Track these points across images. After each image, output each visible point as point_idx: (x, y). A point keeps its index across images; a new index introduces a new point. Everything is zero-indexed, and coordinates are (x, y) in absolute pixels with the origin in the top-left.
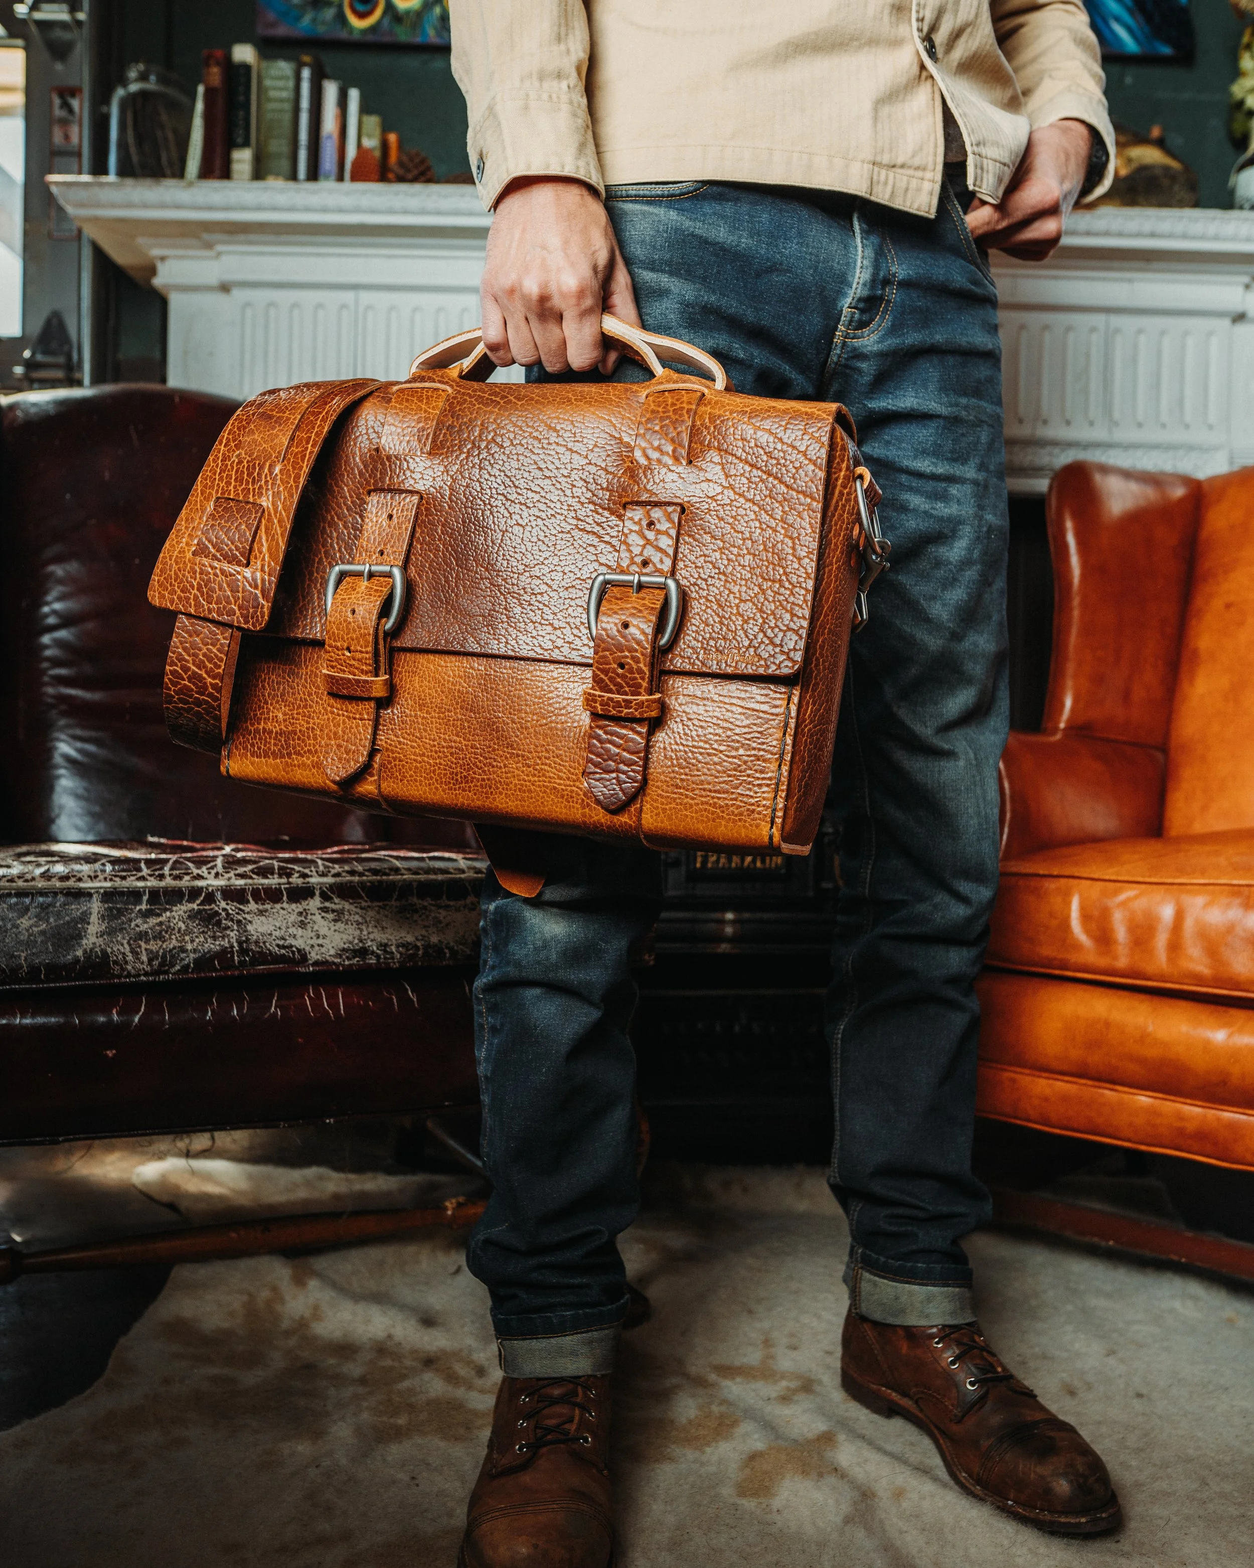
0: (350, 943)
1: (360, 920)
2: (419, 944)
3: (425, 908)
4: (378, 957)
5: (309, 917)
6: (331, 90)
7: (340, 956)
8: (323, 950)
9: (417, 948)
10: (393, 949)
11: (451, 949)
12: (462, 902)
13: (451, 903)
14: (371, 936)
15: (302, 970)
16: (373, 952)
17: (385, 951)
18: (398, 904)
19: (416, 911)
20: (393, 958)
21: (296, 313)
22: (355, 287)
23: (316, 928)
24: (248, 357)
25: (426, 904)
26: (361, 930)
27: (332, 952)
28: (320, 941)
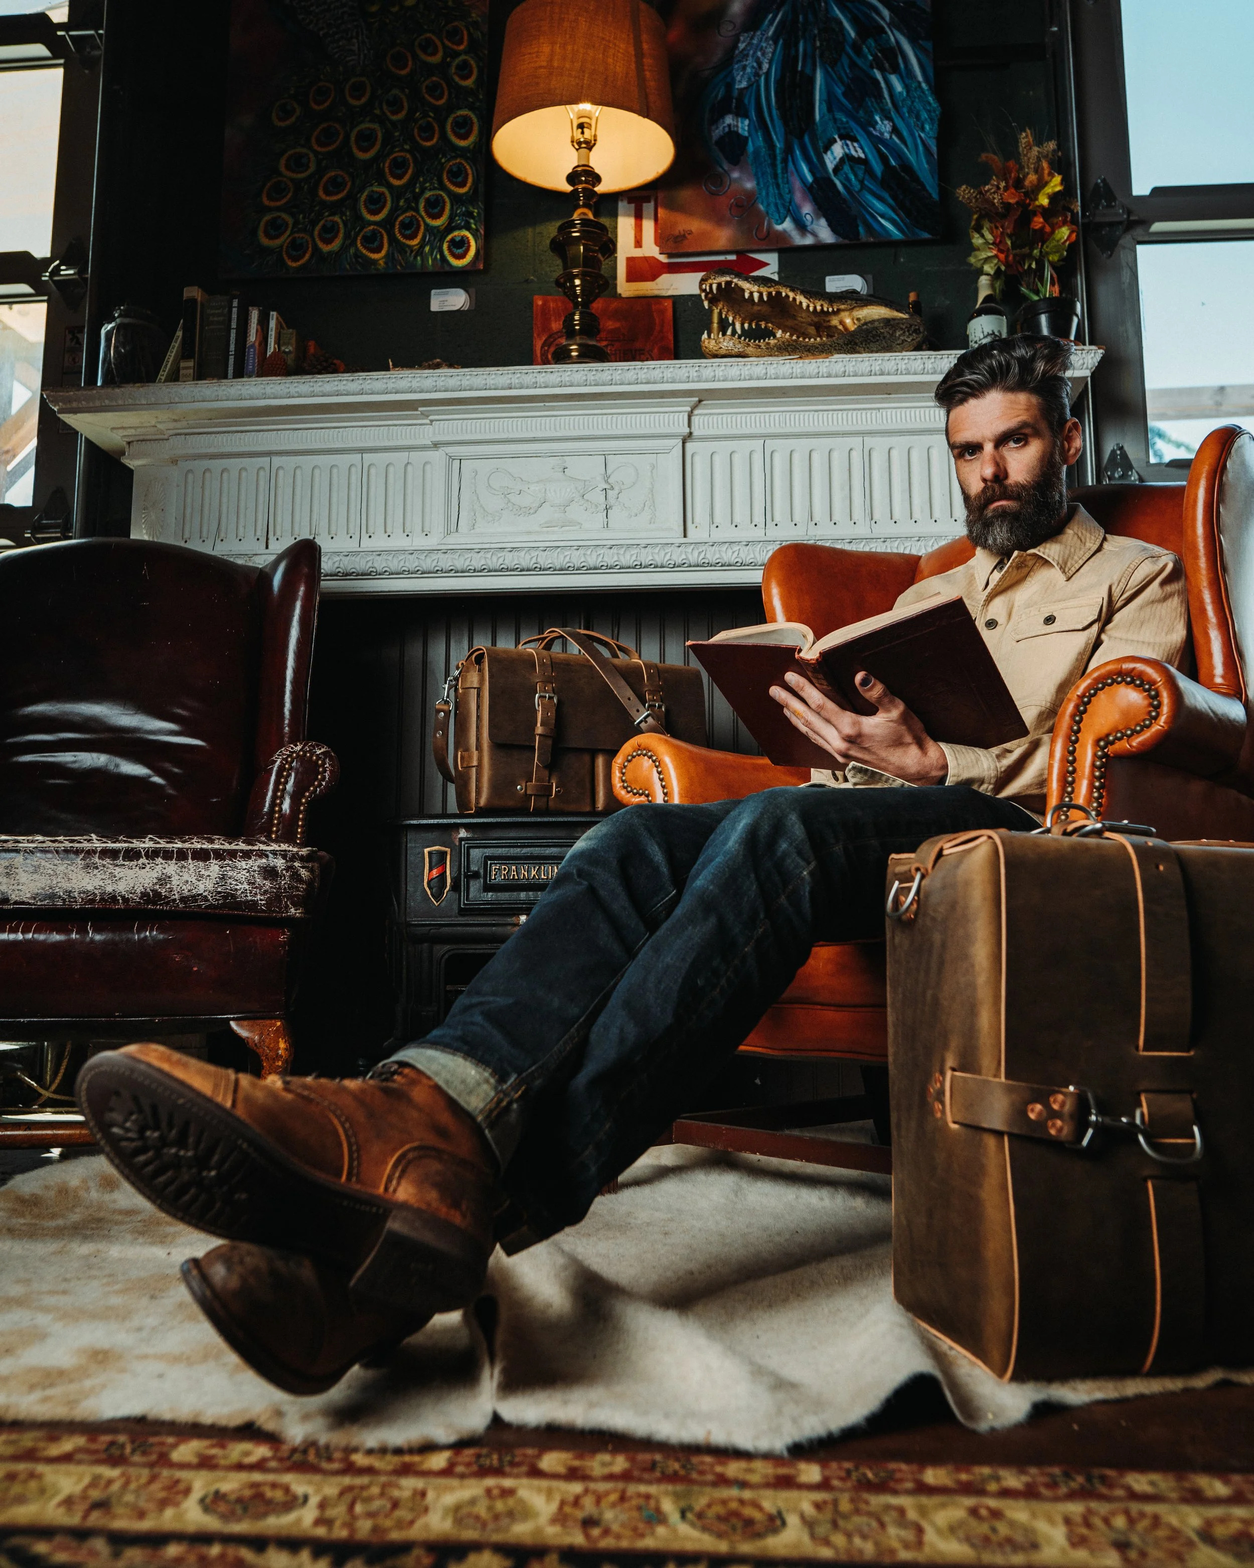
0: (43, 889)
1: (52, 873)
2: (97, 892)
3: (104, 866)
4: (64, 900)
5: (13, 870)
6: (254, 315)
7: (35, 898)
8: (21, 893)
9: (95, 894)
10: (76, 894)
11: (123, 897)
12: (135, 863)
13: (126, 863)
14: (59, 885)
15: (5, 907)
16: (60, 897)
17: (69, 896)
18: (83, 862)
19: (97, 868)
20: (76, 902)
21: (225, 475)
22: (269, 454)
23: (17, 878)
24: (188, 511)
25: (104, 862)
26: (52, 880)
27: (28, 895)
28: (20, 887)
